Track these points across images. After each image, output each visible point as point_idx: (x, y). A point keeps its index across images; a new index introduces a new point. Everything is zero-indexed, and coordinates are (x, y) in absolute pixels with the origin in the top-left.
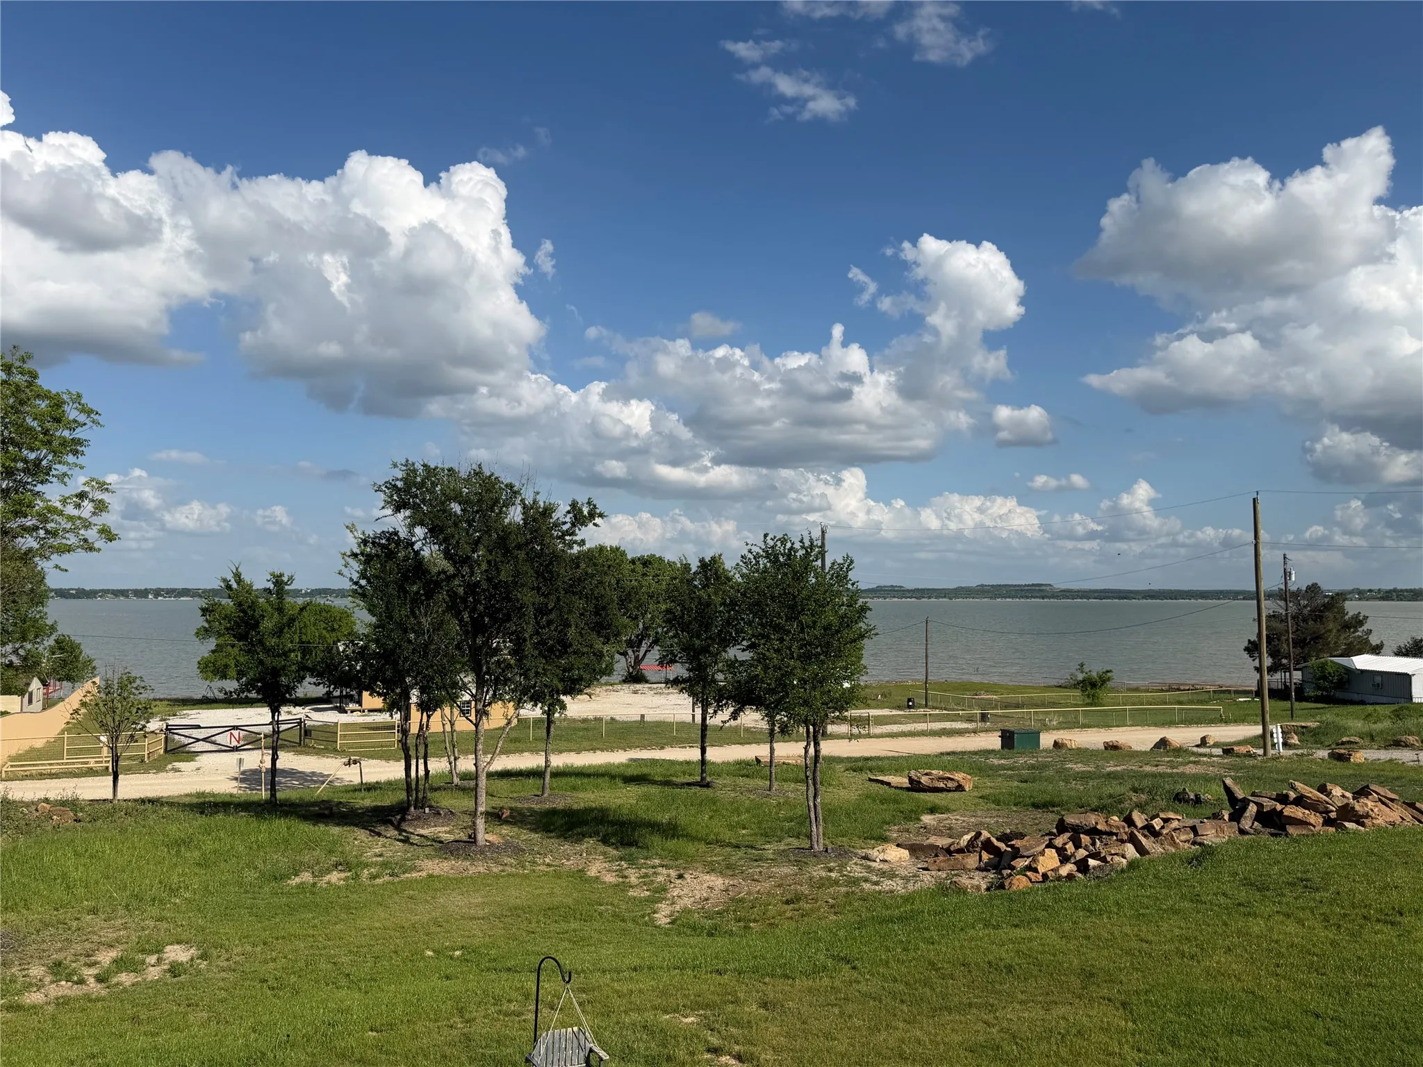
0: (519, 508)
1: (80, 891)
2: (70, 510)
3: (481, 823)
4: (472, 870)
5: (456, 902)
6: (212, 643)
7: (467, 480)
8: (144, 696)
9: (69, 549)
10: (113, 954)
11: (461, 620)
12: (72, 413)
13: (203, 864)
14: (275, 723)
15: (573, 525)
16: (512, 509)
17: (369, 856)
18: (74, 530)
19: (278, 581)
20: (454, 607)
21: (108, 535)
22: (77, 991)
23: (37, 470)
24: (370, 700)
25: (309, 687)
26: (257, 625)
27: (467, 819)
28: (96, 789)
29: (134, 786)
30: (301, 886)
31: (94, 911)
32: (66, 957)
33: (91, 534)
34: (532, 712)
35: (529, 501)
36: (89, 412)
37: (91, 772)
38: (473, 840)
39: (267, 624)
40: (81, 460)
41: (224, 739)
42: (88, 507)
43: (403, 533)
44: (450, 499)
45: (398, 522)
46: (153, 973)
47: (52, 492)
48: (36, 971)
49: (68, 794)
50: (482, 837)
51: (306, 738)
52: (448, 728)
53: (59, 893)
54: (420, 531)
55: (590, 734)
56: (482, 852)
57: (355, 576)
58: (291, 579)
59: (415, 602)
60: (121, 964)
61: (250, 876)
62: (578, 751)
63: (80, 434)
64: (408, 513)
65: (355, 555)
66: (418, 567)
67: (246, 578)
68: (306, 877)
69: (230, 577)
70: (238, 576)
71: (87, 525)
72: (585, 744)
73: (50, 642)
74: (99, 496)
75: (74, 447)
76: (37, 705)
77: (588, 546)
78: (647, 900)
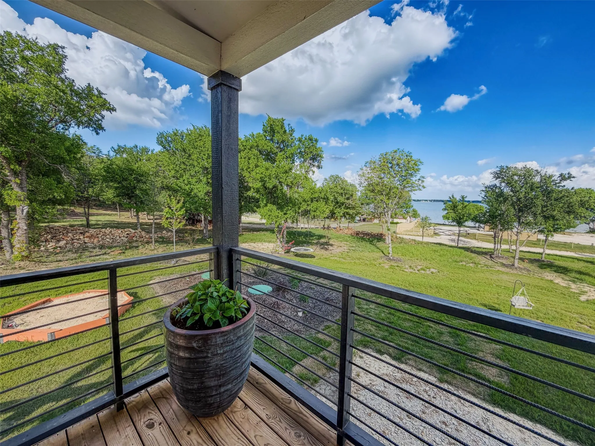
0: (539, 177)
1: (415, 255)
2: (417, 182)
3: (516, 261)
4: (512, 272)
5: (505, 277)
6: (446, 212)
7: (521, 170)
8: (430, 221)
9: (416, 190)
10: (421, 267)
11: (514, 208)
12: (418, 163)
13: (440, 256)
14: (460, 231)
15: (561, 181)
16: (537, 177)
17: (481, 262)
18: (417, 186)
19: (463, 197)
20: (513, 205)
21: (424, 187)
22: (414, 271)
23: (411, 175)
24: (487, 228)
25: (470, 223)
26: (457, 207)
27: (513, 259)
28: (419, 239)
29: (426, 239)
30: (462, 265)
31: (417, 259)
32: (412, 265)
33: (421, 187)
34: (542, 237)
35: (543, 174)
36: (421, 163)
37: (418, 236)
38: (513, 265)
39: (460, 207)
40: (419, 172)
41: (447, 233)
42: (420, 181)
43: (498, 185)
44: (514, 175)
45: (497, 182)
46: (428, 272)
47: (414, 179)
48: (407, 266)
49: (414, 239)
50: (516, 265)
51: (468, 235)
52: (510, 238)
53: (411, 255)
54: (503, 184)
55: (566, 247)
56: (516, 268)
57: (483, 196)
58: (466, 197)
59: (500, 203)
60: (422, 269)
61: (450, 260)
62: (560, 250)
63: (420, 167)
64: (500, 179)
65: (483, 191)
66: (501, 194)
67: (455, 196)
68: (464, 263)
69: (451, 196)
70: (453, 196)
71: (420, 185)
72: (563, 249)
73: (412, 209)
74: (422, 179)
75: (418, 170)
76: (409, 222)
77: (565, 188)
78: (578, 293)
